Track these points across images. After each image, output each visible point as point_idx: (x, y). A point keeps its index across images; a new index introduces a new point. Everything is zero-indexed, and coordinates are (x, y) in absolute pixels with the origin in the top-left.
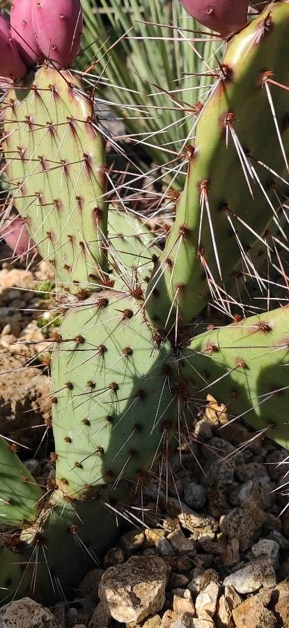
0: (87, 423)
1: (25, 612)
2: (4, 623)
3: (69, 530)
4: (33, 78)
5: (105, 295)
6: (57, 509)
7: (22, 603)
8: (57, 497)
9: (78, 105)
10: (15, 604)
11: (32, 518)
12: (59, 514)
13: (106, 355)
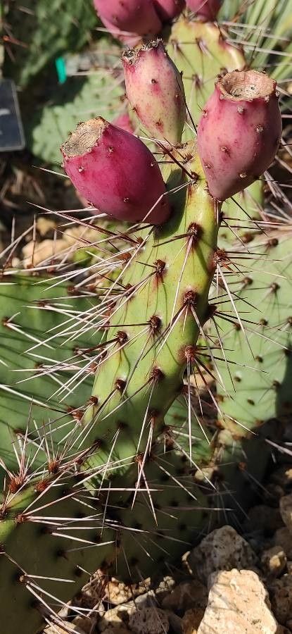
0: (261, 360)
1: (228, 538)
2: (215, 549)
3: (237, 468)
4: (170, 32)
5: (274, 235)
6: (227, 448)
7: (225, 530)
8: (225, 437)
9: (230, 56)
10: (219, 532)
11: (208, 457)
12: (230, 453)
13: (279, 292)
